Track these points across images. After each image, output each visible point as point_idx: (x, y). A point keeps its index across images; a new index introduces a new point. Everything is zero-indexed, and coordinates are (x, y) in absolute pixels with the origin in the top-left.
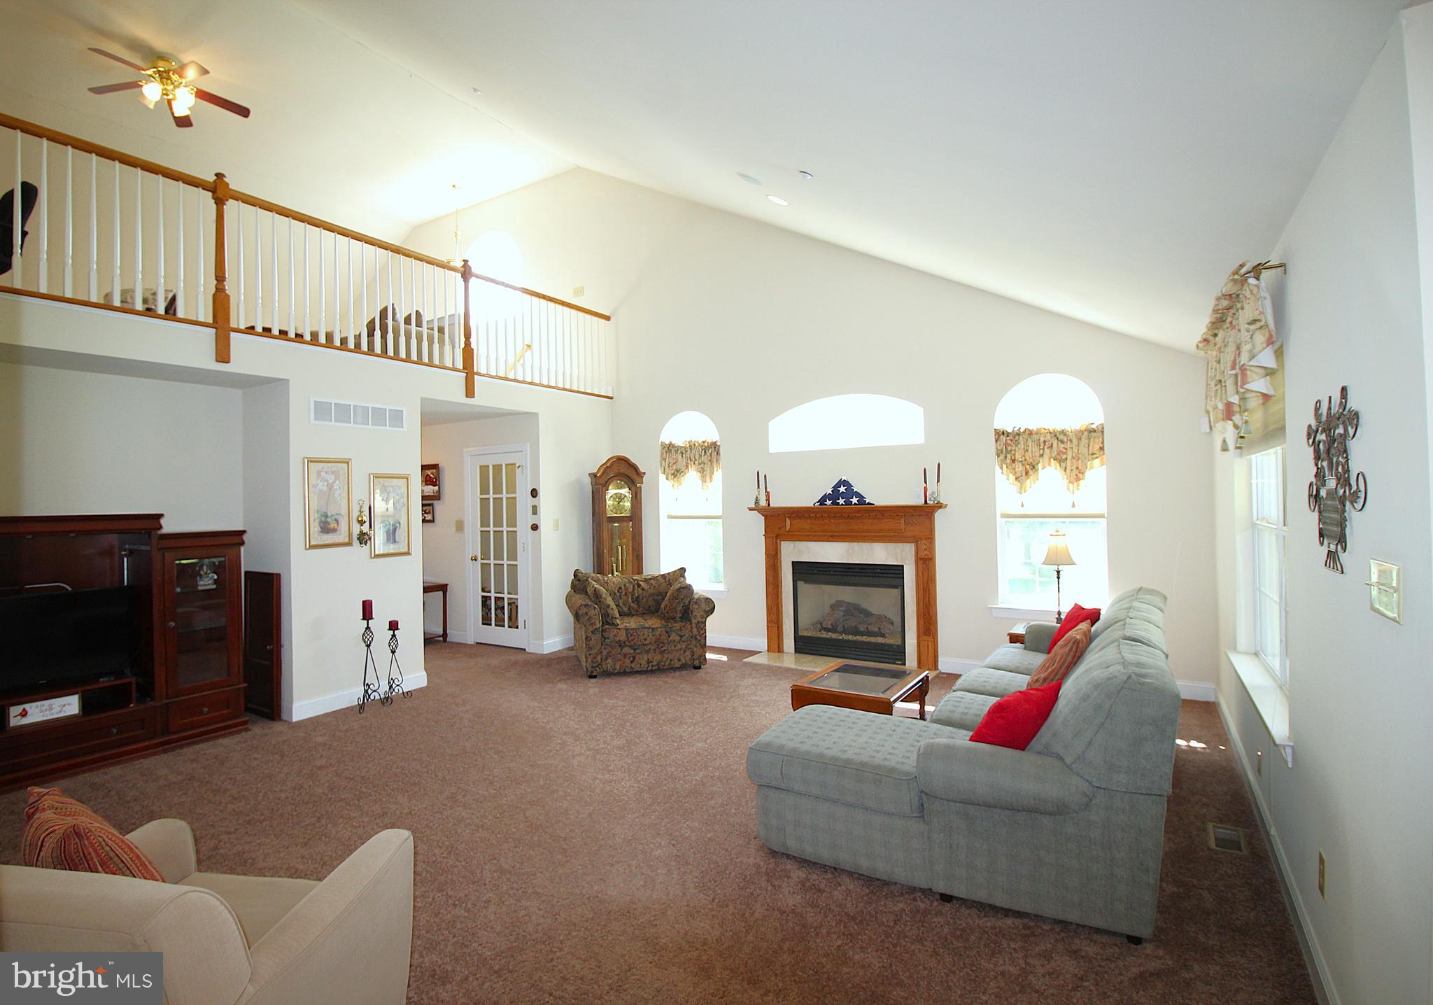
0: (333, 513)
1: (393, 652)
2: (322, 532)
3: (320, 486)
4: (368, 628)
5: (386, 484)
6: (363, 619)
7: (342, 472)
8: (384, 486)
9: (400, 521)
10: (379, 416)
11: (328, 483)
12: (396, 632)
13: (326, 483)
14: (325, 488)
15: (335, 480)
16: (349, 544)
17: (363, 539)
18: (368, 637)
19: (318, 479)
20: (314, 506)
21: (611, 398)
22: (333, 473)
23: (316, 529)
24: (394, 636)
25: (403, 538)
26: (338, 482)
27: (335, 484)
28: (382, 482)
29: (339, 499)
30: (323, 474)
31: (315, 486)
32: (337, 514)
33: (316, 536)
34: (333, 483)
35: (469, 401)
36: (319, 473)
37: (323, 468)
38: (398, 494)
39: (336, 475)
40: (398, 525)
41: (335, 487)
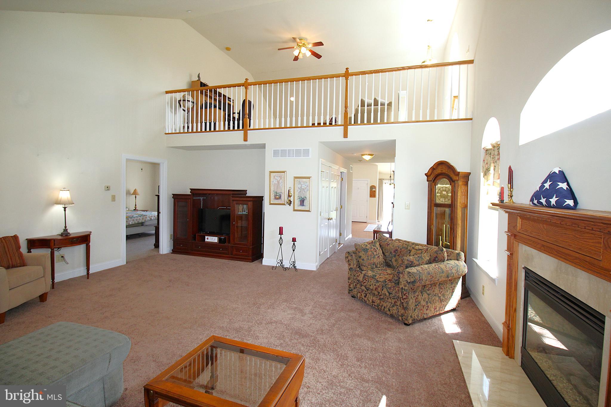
0: (280, 192)
1: (294, 251)
2: (275, 199)
3: (275, 182)
4: (281, 238)
5: (300, 181)
6: (279, 234)
7: (283, 176)
8: (299, 182)
9: (306, 196)
10: (298, 153)
11: (277, 180)
12: (295, 242)
13: (277, 181)
14: (277, 183)
15: (280, 179)
16: (284, 204)
17: (290, 203)
18: (281, 242)
19: (274, 179)
20: (272, 189)
21: (471, 119)
22: (279, 177)
23: (273, 198)
24: (294, 244)
25: (307, 204)
26: (281, 180)
27: (280, 181)
28: (299, 180)
29: (281, 187)
30: (276, 177)
31: (273, 182)
32: (281, 193)
33: (273, 200)
34: (279, 180)
35: (346, 140)
36: (274, 177)
37: (276, 175)
38: (305, 185)
39: (281, 177)
40: (305, 198)
41: (280, 182)
